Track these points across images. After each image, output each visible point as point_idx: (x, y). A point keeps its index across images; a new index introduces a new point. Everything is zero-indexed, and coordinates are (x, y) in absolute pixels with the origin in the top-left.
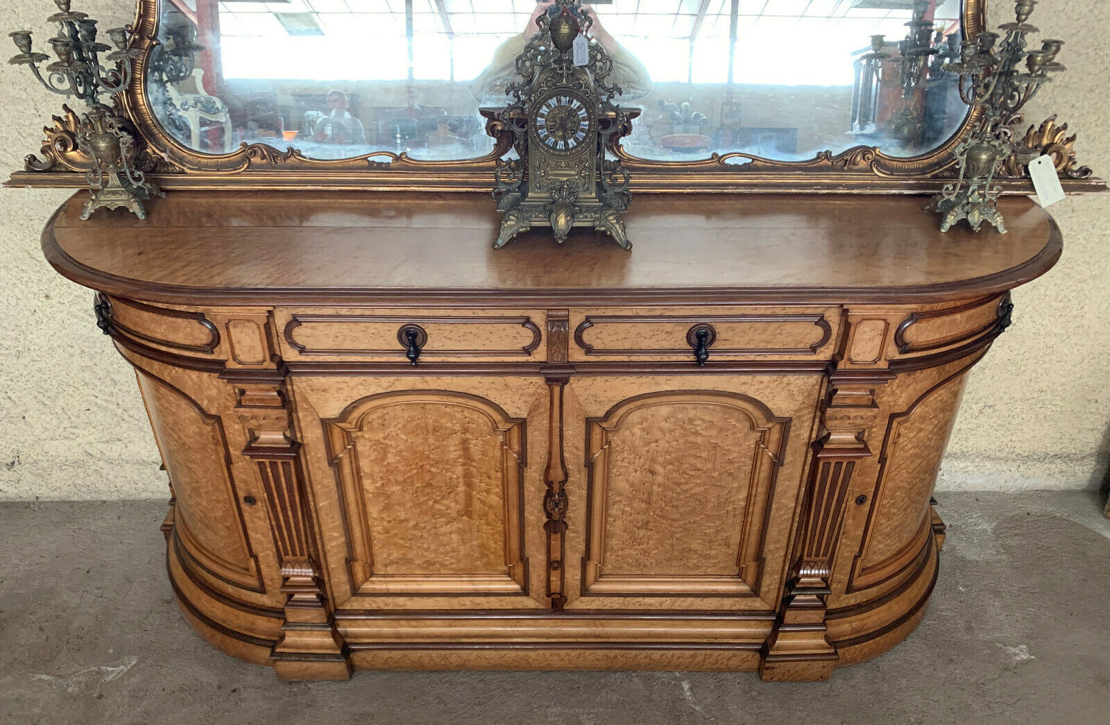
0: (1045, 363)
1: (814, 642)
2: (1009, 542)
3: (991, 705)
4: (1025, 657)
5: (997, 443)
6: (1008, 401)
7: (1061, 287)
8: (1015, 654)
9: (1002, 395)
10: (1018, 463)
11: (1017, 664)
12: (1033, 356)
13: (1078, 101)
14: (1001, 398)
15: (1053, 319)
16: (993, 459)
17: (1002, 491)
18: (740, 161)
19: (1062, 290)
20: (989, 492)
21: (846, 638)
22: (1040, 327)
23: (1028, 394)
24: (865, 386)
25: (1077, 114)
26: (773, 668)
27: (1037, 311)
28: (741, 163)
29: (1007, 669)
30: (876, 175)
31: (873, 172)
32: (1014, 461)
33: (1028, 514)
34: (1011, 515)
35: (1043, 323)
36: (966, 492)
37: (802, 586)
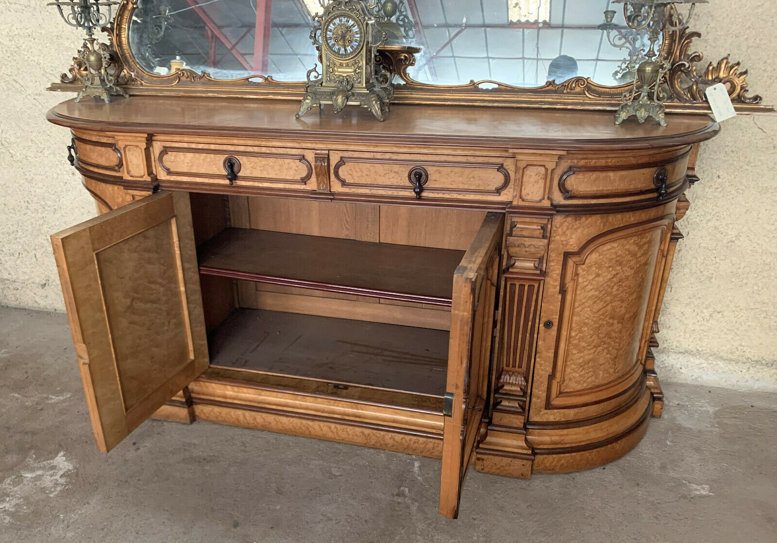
0: (764, 277)
1: (515, 443)
2: (726, 421)
3: (659, 517)
4: (704, 493)
5: (728, 346)
6: (734, 309)
7: (772, 212)
8: (696, 490)
9: (728, 303)
10: (748, 365)
11: (695, 496)
12: (752, 270)
14: (728, 306)
15: (767, 240)
16: (725, 360)
17: (734, 389)
18: (491, 86)
19: (772, 215)
20: (723, 388)
21: (545, 447)
22: (755, 245)
23: (752, 304)
24: (535, 220)
26: (483, 460)
27: (751, 231)
28: (490, 88)
29: (684, 497)
30: (587, 97)
31: (585, 94)
32: (744, 363)
33: (752, 406)
34: (736, 405)
35: (759, 242)
36: (702, 386)
37: (504, 392)
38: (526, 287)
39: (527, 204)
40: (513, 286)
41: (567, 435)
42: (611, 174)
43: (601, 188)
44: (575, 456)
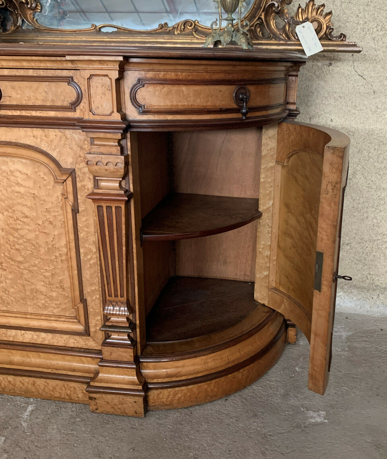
0: (381, 211)
1: (127, 378)
2: (355, 345)
3: (266, 452)
4: (319, 420)
5: (360, 275)
6: (360, 241)
7: (379, 152)
8: (311, 417)
9: (354, 235)
10: (377, 292)
11: (310, 424)
12: (370, 205)
13: (360, 13)
14: (354, 238)
15: (379, 177)
16: (358, 288)
17: (369, 315)
18: (111, 30)
19: (381, 154)
20: (359, 315)
21: (160, 380)
22: (370, 182)
23: (374, 236)
24: (109, 136)
25: (361, 22)
26: (95, 399)
27: (365, 169)
29: (298, 426)
30: (195, 37)
31: (193, 35)
32: (374, 290)
33: (382, 330)
34: (368, 329)
35: (372, 179)
36: (341, 313)
37: (110, 324)
38: (114, 209)
39: (98, 118)
40: (100, 208)
41: (183, 366)
42: (184, 88)
43: (175, 103)
44: (191, 388)
